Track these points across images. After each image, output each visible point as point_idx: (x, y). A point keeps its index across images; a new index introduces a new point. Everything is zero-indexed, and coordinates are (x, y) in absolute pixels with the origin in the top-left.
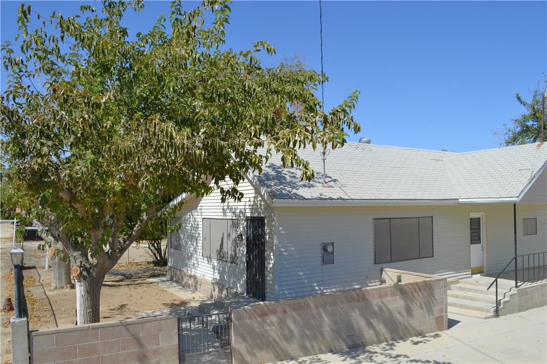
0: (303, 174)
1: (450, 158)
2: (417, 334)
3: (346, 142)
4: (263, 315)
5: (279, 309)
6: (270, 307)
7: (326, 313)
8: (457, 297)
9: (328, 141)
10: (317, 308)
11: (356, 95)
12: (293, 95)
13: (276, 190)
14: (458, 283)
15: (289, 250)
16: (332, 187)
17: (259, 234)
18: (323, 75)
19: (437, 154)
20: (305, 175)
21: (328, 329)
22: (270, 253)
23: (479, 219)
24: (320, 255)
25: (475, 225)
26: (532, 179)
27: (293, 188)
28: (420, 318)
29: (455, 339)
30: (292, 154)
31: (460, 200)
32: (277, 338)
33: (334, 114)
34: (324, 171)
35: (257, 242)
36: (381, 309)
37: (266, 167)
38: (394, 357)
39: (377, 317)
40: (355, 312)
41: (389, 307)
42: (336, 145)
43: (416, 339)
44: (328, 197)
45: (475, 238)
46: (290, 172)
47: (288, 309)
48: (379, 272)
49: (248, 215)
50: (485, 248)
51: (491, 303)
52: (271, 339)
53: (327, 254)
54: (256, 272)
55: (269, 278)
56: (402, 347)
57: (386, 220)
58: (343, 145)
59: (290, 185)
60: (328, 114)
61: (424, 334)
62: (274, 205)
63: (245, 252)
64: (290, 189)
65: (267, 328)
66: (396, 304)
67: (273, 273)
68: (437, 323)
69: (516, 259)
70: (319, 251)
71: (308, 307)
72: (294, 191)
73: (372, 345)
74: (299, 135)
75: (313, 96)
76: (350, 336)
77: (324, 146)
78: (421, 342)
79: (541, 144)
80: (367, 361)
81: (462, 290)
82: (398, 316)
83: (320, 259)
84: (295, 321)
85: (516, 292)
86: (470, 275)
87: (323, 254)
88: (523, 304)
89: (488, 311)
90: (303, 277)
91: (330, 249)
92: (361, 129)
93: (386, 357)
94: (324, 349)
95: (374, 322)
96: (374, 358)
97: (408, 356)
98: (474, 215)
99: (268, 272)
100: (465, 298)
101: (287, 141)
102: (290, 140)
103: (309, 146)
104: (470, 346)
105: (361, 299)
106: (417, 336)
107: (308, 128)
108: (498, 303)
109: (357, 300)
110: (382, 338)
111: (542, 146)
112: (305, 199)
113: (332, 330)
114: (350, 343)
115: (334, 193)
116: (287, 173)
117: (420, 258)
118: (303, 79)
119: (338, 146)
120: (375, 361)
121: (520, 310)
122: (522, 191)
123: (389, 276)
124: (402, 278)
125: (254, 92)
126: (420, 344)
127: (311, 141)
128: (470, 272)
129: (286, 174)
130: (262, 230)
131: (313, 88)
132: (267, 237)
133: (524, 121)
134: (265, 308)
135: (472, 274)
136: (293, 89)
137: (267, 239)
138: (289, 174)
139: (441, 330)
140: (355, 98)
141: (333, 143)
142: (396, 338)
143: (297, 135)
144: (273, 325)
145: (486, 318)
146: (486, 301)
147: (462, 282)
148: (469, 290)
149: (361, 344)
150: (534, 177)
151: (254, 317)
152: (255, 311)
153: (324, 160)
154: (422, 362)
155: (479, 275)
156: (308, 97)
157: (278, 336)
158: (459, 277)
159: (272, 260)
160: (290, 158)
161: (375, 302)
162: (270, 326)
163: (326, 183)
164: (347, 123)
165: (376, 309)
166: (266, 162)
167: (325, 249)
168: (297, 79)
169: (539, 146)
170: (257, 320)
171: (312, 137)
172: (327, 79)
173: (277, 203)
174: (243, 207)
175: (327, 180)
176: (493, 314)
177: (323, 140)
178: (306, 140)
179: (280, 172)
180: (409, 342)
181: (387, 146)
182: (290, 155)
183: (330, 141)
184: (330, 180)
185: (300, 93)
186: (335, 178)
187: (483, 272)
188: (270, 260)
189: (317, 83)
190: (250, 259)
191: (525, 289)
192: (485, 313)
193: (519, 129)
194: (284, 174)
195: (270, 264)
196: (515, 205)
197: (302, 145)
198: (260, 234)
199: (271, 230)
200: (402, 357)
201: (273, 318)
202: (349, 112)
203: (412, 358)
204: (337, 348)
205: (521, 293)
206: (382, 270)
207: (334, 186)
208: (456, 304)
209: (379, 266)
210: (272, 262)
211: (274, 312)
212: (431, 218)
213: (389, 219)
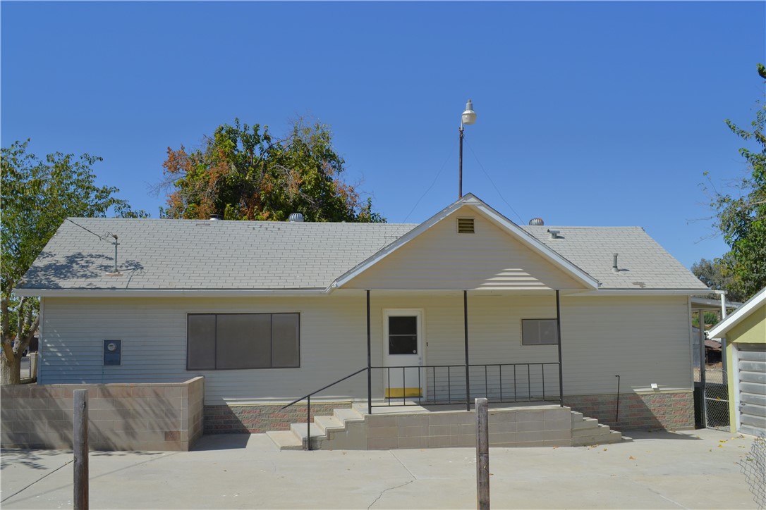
16: (120, 275)
23: (414, 318)
24: (103, 354)
26: (378, 254)
53: (112, 355)
57: (209, 316)
68: (166, 439)
70: (99, 350)
83: (102, 359)
88: (381, 437)
91: (111, 348)
117: (271, 368)
121: (375, 447)
139: (174, 450)
176: (300, 447)
187: (422, 396)
207: (127, 274)
209: (194, 373)
212: (298, 315)
213: (216, 314)
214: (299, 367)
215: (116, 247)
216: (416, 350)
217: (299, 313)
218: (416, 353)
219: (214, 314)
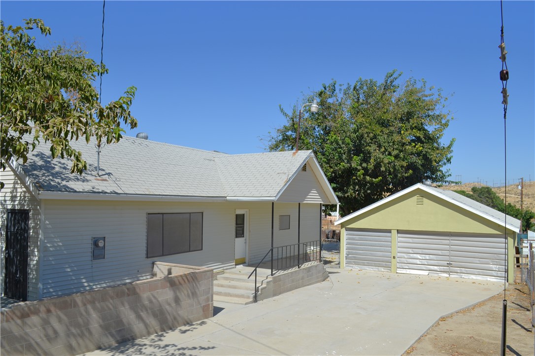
0: (74, 166)
1: (221, 158)
2: (185, 323)
3: (122, 138)
4: (24, 316)
5: (42, 309)
6: (32, 307)
7: (94, 309)
8: (222, 286)
9: (103, 135)
10: (85, 305)
11: (133, 91)
12: (69, 83)
13: (43, 181)
14: (224, 274)
15: (56, 245)
16: (105, 180)
17: (21, 228)
18: (103, 67)
19: (209, 154)
20: (76, 168)
21: (96, 325)
22: (34, 249)
23: (244, 215)
24: (90, 250)
25: (240, 220)
26: (288, 182)
27: (63, 179)
28: (188, 307)
29: (219, 324)
30: (63, 145)
31: (227, 198)
32: (39, 340)
33: (111, 109)
34: (99, 164)
35: (19, 237)
36: (151, 302)
37: (33, 155)
38: (163, 348)
39: (147, 310)
40: (124, 307)
41: (159, 299)
42: (111, 140)
43: (184, 328)
44: (100, 191)
45: (240, 233)
46: (60, 163)
47: (52, 309)
48: (151, 265)
49: (9, 207)
50: (248, 241)
51: (251, 290)
52: (33, 342)
53: (98, 249)
54: (16, 271)
55: (31, 276)
56: (171, 337)
57: (158, 215)
58: (118, 140)
59: (60, 176)
60: (105, 108)
61: (191, 322)
62: (40, 197)
63: (4, 249)
64: (59, 181)
65: (28, 330)
66: (166, 295)
67: (36, 270)
68: (203, 311)
69: (272, 250)
70: (89, 246)
71: (76, 305)
72: (64, 183)
73: (141, 337)
74: (72, 126)
75: (90, 86)
76: (120, 330)
77: (99, 139)
78: (189, 330)
79: (296, 152)
80: (136, 354)
81: (227, 280)
82: (167, 307)
83: (90, 254)
84: (60, 320)
85: (271, 279)
86: (234, 266)
87: (94, 249)
88: (277, 289)
89: (248, 297)
90: (71, 274)
91: (101, 244)
92: (138, 125)
93: (155, 348)
94: (91, 346)
95: (143, 314)
96: (143, 350)
97: (176, 344)
98: (240, 212)
99: (31, 269)
100: (229, 287)
101: (58, 130)
102: (61, 129)
103: (82, 138)
104: (232, 330)
105: (132, 292)
106: (185, 325)
107: (82, 119)
108: (257, 290)
109: (128, 294)
110: (152, 330)
111: (297, 154)
112: (75, 191)
113: (101, 326)
114: (119, 339)
115: (108, 186)
116: (57, 163)
117: (190, 251)
118: (80, 68)
119: (113, 141)
120: (144, 353)
121: (275, 295)
122: (279, 192)
123: (160, 270)
124: (172, 271)
125: (23, 74)
126: (188, 332)
127: (85, 133)
128: (234, 263)
129: (56, 165)
130: (25, 224)
131: (91, 79)
132: (31, 231)
133: (285, 131)
134: (26, 309)
135: (236, 265)
136: (69, 76)
137: (31, 233)
138: (59, 164)
139: (207, 318)
140: (132, 94)
141: (108, 137)
142: (165, 328)
143: (69, 126)
144: (35, 326)
145: (246, 304)
146: (247, 289)
147: (227, 273)
148: (233, 279)
149: (130, 338)
150: (289, 180)
151: (12, 319)
152: (14, 313)
153: (99, 153)
154: (189, 349)
155: (242, 266)
156: (85, 87)
157: (41, 338)
158: (225, 268)
159: (36, 256)
160: (60, 149)
161: (145, 296)
162: (31, 328)
163: (100, 176)
164: (124, 117)
165: (146, 302)
166: (33, 150)
167: (96, 244)
168: (74, 66)
169: (294, 154)
170: (16, 322)
171: (86, 129)
172: (106, 71)
173: (44, 195)
174: (3, 198)
175: (101, 173)
176: (252, 300)
177: (98, 133)
178: (79, 131)
179: (49, 162)
180: (177, 331)
181: (164, 144)
182: (60, 145)
183: (106, 135)
184: (104, 173)
185: (76, 82)
186: (110, 172)
187: (245, 263)
188: (33, 256)
189: (96, 74)
190: (9, 255)
191: (279, 276)
192: (245, 299)
193: (281, 138)
194: (54, 164)
195: (33, 261)
196: (273, 203)
197: (75, 137)
198: (23, 228)
199: (36, 224)
200: (170, 346)
201: (35, 319)
202: (126, 108)
203: (179, 347)
204: (106, 344)
205: (276, 280)
206: (153, 264)
207: (108, 179)
208: (221, 292)
209: (151, 260)
210: (36, 258)
211: (36, 312)
212: (201, 214)
213: (163, 214)
214: (202, 249)
215: (99, 154)
216: (243, 234)
217: (202, 213)
218: (244, 237)
219: (161, 213)
